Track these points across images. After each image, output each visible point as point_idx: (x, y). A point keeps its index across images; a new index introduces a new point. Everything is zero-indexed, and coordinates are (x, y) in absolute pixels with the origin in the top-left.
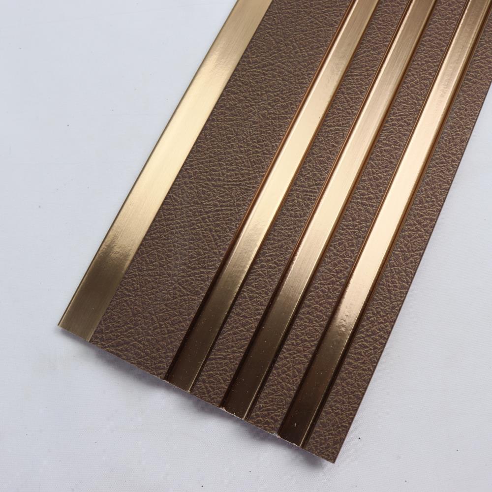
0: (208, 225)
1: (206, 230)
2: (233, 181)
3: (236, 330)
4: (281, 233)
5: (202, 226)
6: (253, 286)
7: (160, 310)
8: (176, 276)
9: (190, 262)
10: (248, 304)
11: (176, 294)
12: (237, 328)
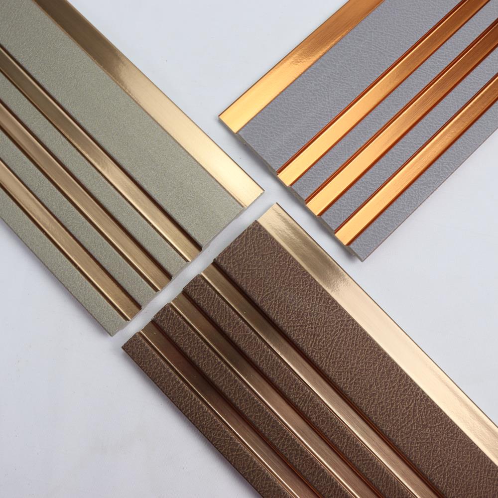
0: (306, 326)
1: (303, 323)
2: (332, 354)
3: (227, 318)
4: (282, 373)
5: (307, 321)
6: (252, 340)
7: (259, 274)
8: (279, 292)
9: (284, 305)
10: (242, 333)
11: (267, 287)
12: (229, 320)
